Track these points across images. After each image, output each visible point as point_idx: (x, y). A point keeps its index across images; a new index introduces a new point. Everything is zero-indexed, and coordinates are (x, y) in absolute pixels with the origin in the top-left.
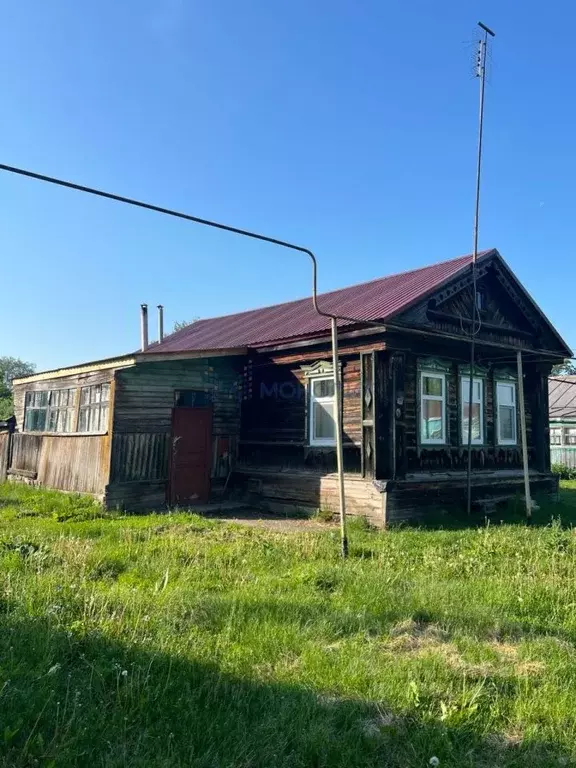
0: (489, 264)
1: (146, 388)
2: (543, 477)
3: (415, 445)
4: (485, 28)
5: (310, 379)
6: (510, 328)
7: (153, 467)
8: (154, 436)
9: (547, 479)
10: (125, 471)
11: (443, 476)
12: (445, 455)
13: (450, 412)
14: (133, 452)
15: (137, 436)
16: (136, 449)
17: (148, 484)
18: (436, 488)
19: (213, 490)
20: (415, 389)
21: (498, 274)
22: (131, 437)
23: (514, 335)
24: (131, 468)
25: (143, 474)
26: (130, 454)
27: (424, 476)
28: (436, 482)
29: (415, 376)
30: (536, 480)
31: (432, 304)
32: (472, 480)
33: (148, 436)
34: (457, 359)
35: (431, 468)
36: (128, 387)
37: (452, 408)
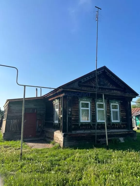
0: (103, 70)
1: (16, 108)
2: (130, 132)
3: (78, 122)
4: (98, 8)
5: (55, 104)
6: (114, 88)
7: (18, 128)
8: (18, 120)
9: (131, 132)
10: (10, 129)
11: (89, 132)
12: (90, 125)
13: (92, 112)
14: (12, 124)
15: (14, 120)
16: (13, 124)
17: (17, 132)
18: (84, 135)
19: (36, 134)
20: (78, 106)
21: (107, 73)
22: (12, 120)
23: (116, 90)
24: (11, 129)
25: (15, 130)
26: (11, 125)
27: (82, 132)
28: (84, 134)
29: (78, 103)
30: (126, 133)
31: (80, 82)
32: (97, 133)
33: (17, 120)
34: (94, 97)
35: (85, 129)
36: (11, 108)
37: (93, 111)
